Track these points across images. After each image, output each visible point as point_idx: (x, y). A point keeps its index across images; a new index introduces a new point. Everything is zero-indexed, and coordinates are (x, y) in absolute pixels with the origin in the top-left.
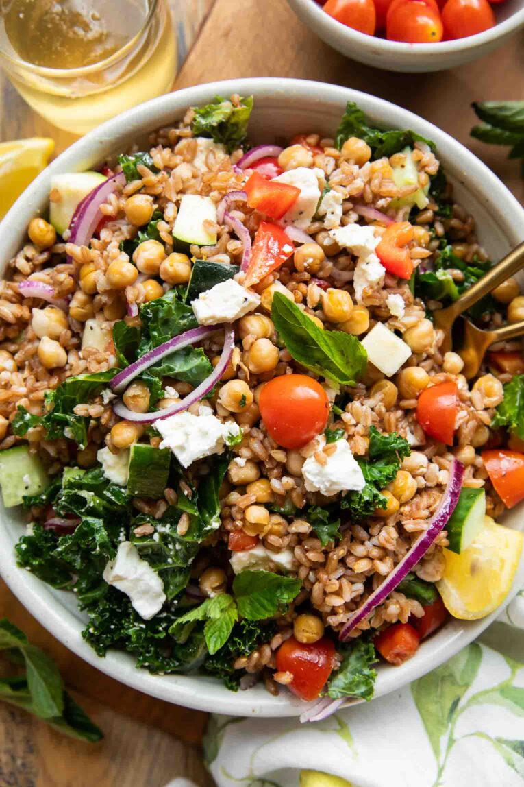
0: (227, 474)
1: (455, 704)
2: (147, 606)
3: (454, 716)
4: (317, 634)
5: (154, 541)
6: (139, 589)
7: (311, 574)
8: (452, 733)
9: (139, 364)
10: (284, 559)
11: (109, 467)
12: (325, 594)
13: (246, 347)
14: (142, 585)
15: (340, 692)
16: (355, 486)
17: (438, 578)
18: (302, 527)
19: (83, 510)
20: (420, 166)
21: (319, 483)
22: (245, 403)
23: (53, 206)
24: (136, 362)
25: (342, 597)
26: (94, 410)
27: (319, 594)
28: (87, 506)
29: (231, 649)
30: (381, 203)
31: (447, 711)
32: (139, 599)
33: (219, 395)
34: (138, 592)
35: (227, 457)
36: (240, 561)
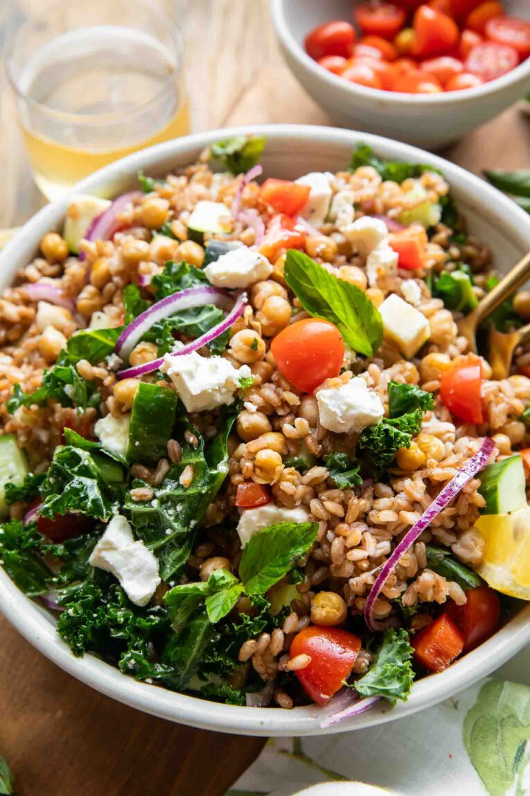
0: (236, 423)
1: (521, 750)
2: (139, 587)
3: (521, 765)
4: (338, 609)
5: (152, 507)
6: (131, 566)
7: (329, 532)
8: (519, 785)
9: (150, 312)
10: (298, 516)
11: (108, 435)
12: (347, 550)
13: (258, 305)
14: (134, 563)
15: (370, 688)
16: (373, 411)
17: (477, 553)
18: (318, 472)
19: (76, 469)
20: (429, 187)
21: (334, 407)
22: (257, 349)
23: (69, 222)
24: (147, 311)
25: (366, 550)
26: (98, 371)
27: (338, 549)
28: (81, 463)
29: (236, 628)
30: (392, 213)
31: (511, 761)
32: (130, 579)
33: (230, 345)
34: (129, 571)
35: (237, 408)
36: (249, 523)
